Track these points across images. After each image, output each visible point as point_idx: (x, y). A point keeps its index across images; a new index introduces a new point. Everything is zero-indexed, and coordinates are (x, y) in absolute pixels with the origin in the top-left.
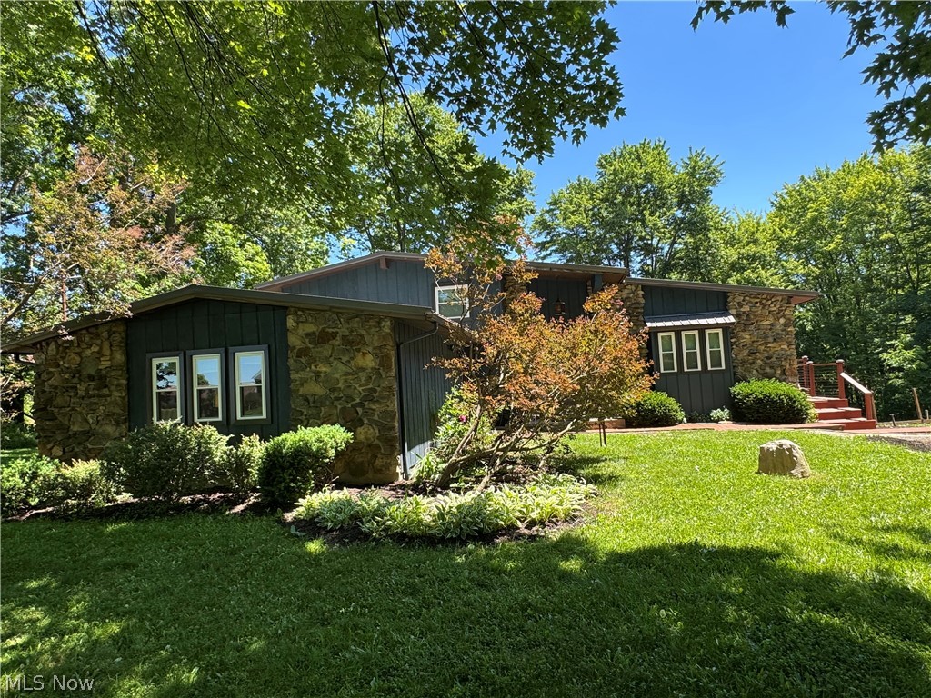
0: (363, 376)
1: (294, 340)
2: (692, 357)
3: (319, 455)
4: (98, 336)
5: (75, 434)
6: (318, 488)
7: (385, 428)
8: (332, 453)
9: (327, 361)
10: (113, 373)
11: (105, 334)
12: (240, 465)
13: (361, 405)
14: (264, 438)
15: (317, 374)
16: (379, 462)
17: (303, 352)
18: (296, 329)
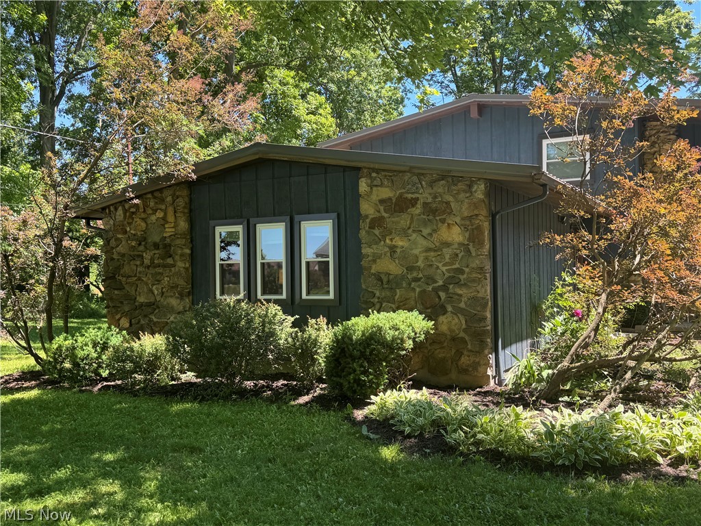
0: (447, 253)
1: (367, 208)
3: (393, 346)
4: (162, 201)
5: (142, 305)
6: (392, 385)
7: (473, 319)
8: (409, 344)
9: (404, 233)
10: (178, 242)
11: (169, 199)
12: (306, 351)
13: (445, 288)
14: (332, 322)
15: (393, 249)
16: (465, 360)
17: (377, 222)
18: (369, 194)
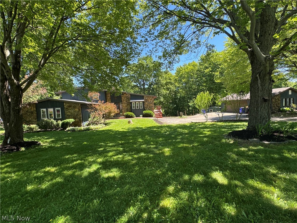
0: (76, 112)
1: (65, 107)
2: (137, 106)
3: (69, 123)
4: (31, 106)
5: (28, 121)
6: (69, 127)
7: (80, 119)
8: (71, 122)
9: (71, 110)
10: (34, 112)
11: (32, 105)
12: (58, 125)
13: (76, 116)
14: (61, 121)
15: (69, 112)
16: (79, 124)
17: (66, 108)
18: (65, 105)
